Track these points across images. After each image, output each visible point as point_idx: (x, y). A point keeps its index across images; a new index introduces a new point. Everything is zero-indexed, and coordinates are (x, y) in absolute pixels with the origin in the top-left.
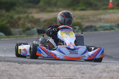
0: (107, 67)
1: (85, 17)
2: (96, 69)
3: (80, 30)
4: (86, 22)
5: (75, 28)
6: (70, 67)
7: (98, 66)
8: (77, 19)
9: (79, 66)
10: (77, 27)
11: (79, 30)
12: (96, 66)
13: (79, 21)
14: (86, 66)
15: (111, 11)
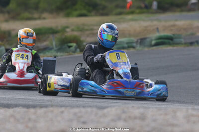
0: (124, 112)
1: (86, 28)
2: (105, 116)
3: (78, 50)
4: (88, 36)
5: (70, 47)
6: (62, 112)
7: (109, 109)
8: (73, 30)
9: (76, 110)
10: (74, 45)
11: (76, 49)
12: (106, 111)
13: (76, 33)
14: (89, 110)
15: (130, 17)
